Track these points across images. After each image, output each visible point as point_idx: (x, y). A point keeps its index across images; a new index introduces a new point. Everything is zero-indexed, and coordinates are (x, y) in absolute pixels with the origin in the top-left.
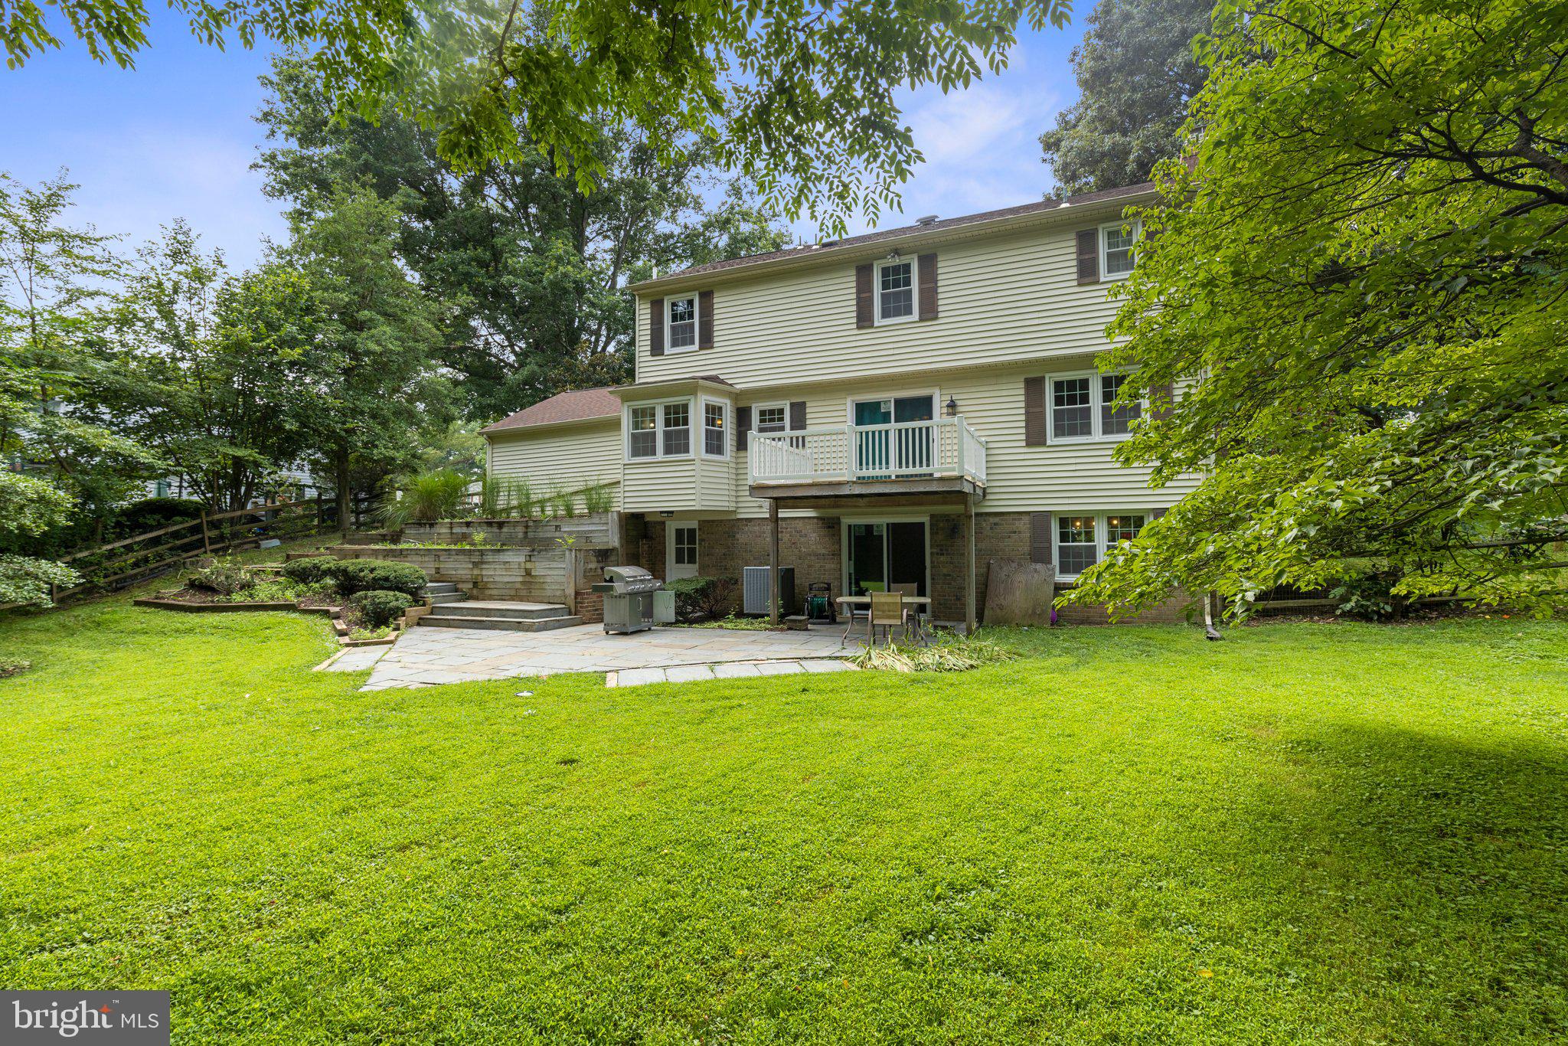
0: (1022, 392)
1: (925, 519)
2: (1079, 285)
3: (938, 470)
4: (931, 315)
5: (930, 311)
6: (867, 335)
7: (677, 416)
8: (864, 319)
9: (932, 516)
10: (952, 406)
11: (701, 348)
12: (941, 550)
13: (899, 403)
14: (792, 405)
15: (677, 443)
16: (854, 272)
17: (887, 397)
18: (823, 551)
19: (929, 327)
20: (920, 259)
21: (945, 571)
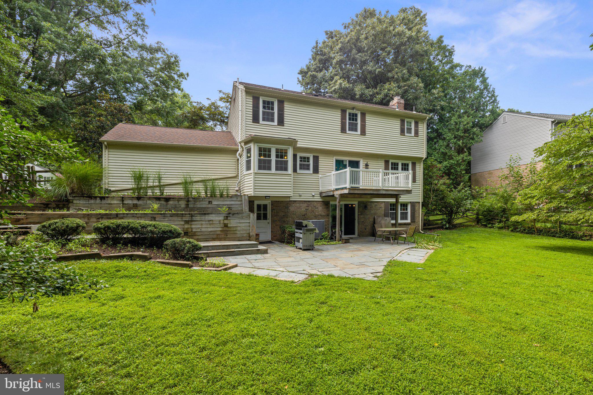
0: (384, 164)
1: (356, 203)
2: (401, 135)
3: (361, 186)
4: (364, 134)
5: (363, 133)
6: (344, 136)
7: (281, 154)
8: (343, 130)
9: (359, 202)
10: (367, 166)
11: (278, 125)
12: (361, 213)
13: (350, 162)
14: (314, 156)
15: (282, 166)
16: (340, 111)
17: (347, 159)
18: (324, 214)
19: (362, 138)
20: (361, 113)
21: (362, 220)
